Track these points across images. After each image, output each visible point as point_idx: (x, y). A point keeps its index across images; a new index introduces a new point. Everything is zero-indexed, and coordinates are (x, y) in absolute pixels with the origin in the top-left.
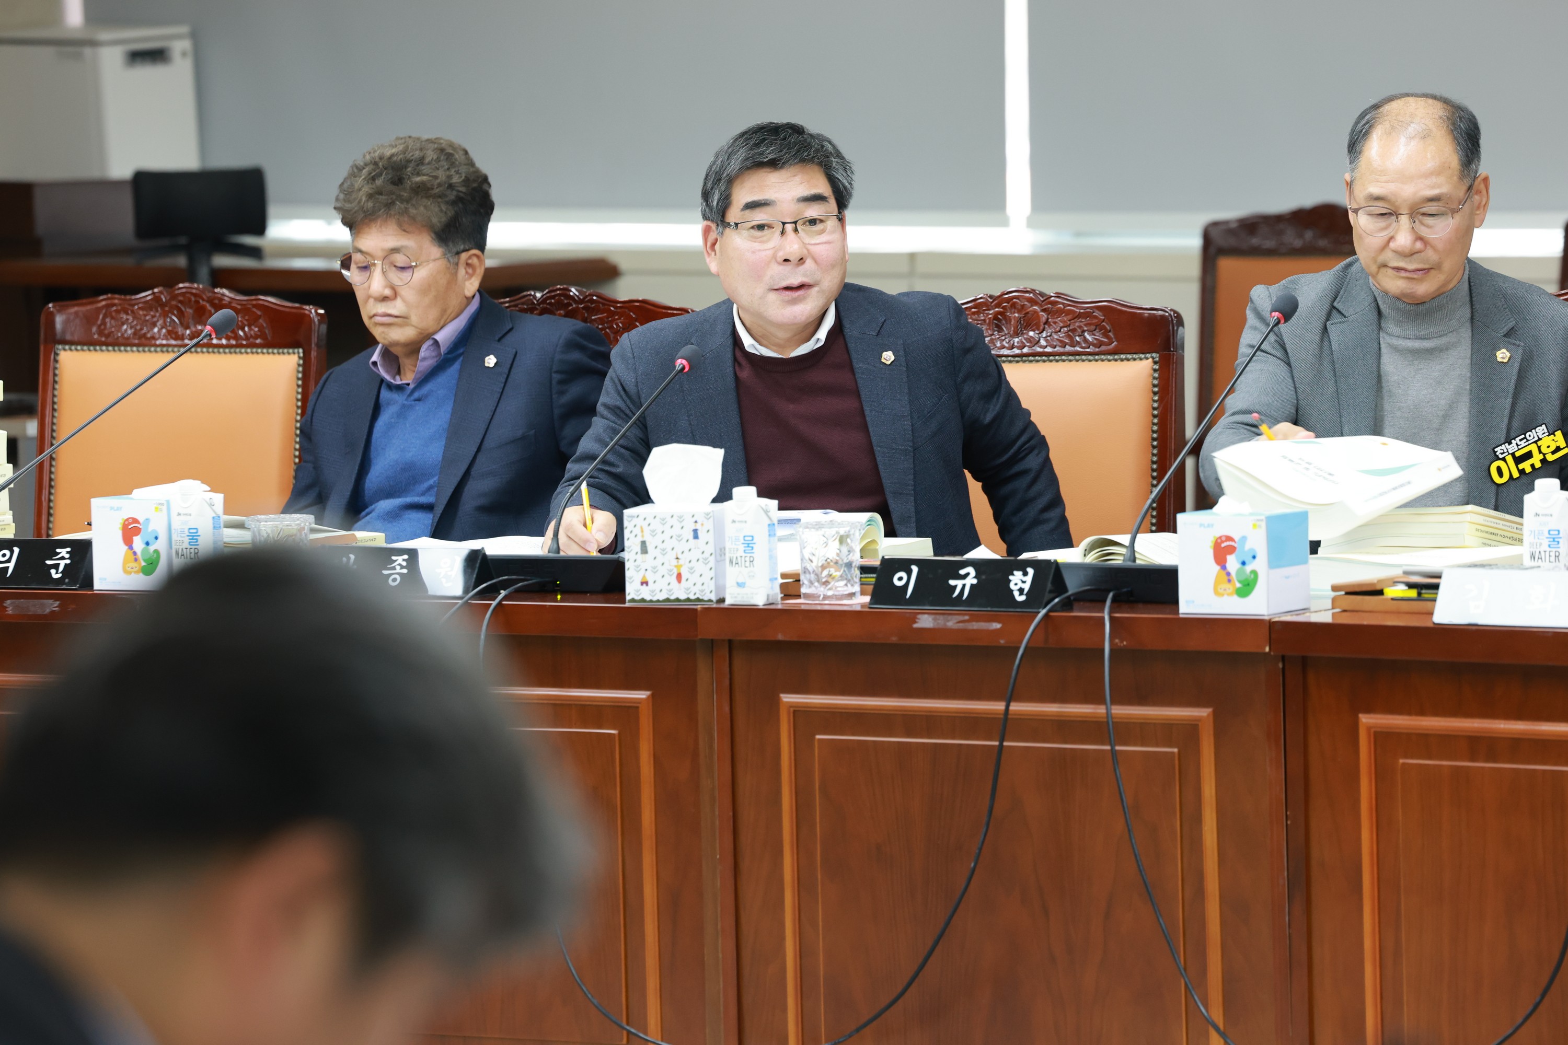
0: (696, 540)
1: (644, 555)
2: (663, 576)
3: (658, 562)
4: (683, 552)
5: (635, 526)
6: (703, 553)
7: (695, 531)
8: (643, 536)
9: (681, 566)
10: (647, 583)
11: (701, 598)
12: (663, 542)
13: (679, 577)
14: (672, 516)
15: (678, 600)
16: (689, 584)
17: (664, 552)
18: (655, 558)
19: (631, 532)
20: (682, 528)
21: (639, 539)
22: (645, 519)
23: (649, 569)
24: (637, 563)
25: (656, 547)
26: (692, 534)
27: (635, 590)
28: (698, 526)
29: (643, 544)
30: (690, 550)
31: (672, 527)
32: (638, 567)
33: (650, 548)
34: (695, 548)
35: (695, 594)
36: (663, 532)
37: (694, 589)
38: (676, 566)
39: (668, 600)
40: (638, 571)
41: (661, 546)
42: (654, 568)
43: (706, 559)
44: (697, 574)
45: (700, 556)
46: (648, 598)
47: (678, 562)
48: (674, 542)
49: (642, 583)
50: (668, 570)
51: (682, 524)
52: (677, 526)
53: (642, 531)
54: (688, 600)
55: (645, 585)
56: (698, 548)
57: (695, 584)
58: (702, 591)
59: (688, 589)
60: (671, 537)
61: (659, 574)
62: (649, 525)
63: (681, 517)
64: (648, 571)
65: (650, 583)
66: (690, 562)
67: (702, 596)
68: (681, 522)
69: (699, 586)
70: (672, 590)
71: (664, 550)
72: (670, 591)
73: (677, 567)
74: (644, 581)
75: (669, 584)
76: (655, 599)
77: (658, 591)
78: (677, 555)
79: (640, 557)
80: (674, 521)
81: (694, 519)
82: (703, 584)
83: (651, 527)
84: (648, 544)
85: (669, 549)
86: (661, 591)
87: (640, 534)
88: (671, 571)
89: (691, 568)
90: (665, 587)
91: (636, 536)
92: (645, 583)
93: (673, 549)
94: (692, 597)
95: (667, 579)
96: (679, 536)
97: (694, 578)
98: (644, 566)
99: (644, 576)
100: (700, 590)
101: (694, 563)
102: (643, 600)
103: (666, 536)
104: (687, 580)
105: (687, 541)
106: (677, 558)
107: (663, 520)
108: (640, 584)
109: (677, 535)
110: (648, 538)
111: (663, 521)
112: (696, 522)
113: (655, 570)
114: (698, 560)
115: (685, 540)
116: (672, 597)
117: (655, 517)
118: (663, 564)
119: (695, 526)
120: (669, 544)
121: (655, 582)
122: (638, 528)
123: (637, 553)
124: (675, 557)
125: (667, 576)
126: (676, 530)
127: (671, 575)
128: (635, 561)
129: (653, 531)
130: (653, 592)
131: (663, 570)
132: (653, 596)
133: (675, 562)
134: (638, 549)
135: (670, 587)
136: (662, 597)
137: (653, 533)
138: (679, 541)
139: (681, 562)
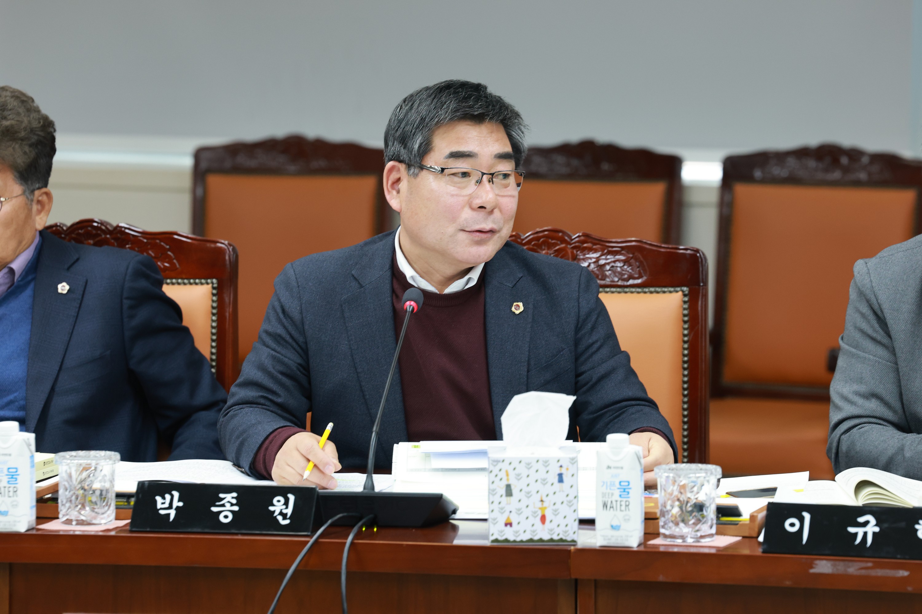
0: (561, 484)
1: (509, 498)
2: (527, 518)
3: (523, 505)
4: (547, 495)
5: (500, 470)
6: (567, 495)
7: (560, 476)
8: (508, 480)
9: (545, 508)
10: (511, 525)
11: (564, 538)
12: (528, 485)
13: (543, 519)
14: (538, 461)
15: (541, 540)
16: (554, 525)
17: (528, 495)
18: (520, 501)
19: (496, 476)
20: (547, 472)
21: (504, 483)
22: (510, 464)
23: (514, 511)
24: (501, 506)
25: (521, 490)
26: (556, 478)
27: (499, 531)
28: (563, 471)
29: (508, 487)
30: (555, 493)
31: (537, 471)
32: (502, 509)
33: (515, 491)
34: (560, 491)
35: (558, 535)
36: (528, 476)
37: (557, 530)
38: (540, 508)
39: (531, 540)
40: (502, 513)
41: (525, 489)
42: (519, 510)
43: (570, 502)
44: (561, 516)
45: (565, 499)
46: (511, 538)
47: (542, 504)
48: (539, 486)
49: (506, 525)
50: (532, 512)
51: (548, 468)
52: (543, 470)
53: (507, 475)
54: (552, 540)
55: (509, 526)
56: (563, 491)
57: (558, 526)
58: (566, 532)
59: (551, 530)
60: (536, 481)
61: (524, 516)
62: (514, 469)
63: (546, 462)
64: (512, 514)
65: (514, 524)
66: (554, 504)
67: (566, 536)
68: (546, 466)
69: (562, 527)
70: (536, 530)
71: (528, 493)
72: (534, 531)
73: (542, 509)
74: (508, 522)
75: (533, 525)
76: (518, 539)
77: (521, 532)
78: (541, 497)
79: (504, 499)
80: (540, 466)
81: (559, 464)
82: (567, 525)
83: (516, 471)
84: (513, 487)
85: (534, 492)
86: (525, 532)
87: (505, 478)
88: (535, 512)
89: (556, 511)
90: (529, 529)
91: (501, 479)
92: (509, 524)
93: (538, 492)
94: (556, 537)
95: (531, 520)
96: (544, 480)
97: (559, 519)
98: (508, 509)
99: (508, 518)
100: (563, 531)
101: (558, 505)
102: (506, 541)
103: (531, 480)
104: (551, 521)
105: (552, 484)
106: (542, 501)
107: (529, 464)
108: (503, 525)
109: (542, 479)
110: (513, 482)
111: (529, 466)
112: (561, 466)
113: (519, 511)
114: (562, 503)
115: (549, 484)
116: (536, 538)
117: (520, 462)
118: (527, 506)
119: (561, 470)
120: (534, 488)
121: (519, 523)
122: (503, 472)
123: (501, 496)
124: (540, 499)
125: (531, 518)
126: (542, 474)
127: (535, 517)
128: (500, 503)
129: (518, 475)
130: (517, 532)
131: (527, 512)
132: (517, 537)
133: (539, 504)
134: (503, 492)
135: (534, 528)
136: (525, 537)
137: (518, 477)
138: (544, 484)
139: (545, 504)
